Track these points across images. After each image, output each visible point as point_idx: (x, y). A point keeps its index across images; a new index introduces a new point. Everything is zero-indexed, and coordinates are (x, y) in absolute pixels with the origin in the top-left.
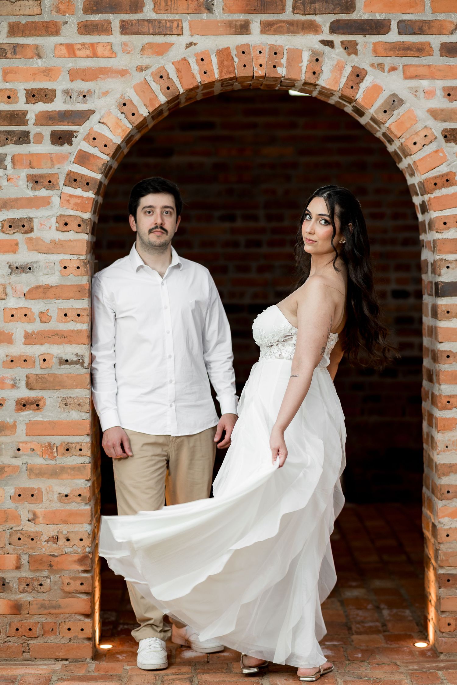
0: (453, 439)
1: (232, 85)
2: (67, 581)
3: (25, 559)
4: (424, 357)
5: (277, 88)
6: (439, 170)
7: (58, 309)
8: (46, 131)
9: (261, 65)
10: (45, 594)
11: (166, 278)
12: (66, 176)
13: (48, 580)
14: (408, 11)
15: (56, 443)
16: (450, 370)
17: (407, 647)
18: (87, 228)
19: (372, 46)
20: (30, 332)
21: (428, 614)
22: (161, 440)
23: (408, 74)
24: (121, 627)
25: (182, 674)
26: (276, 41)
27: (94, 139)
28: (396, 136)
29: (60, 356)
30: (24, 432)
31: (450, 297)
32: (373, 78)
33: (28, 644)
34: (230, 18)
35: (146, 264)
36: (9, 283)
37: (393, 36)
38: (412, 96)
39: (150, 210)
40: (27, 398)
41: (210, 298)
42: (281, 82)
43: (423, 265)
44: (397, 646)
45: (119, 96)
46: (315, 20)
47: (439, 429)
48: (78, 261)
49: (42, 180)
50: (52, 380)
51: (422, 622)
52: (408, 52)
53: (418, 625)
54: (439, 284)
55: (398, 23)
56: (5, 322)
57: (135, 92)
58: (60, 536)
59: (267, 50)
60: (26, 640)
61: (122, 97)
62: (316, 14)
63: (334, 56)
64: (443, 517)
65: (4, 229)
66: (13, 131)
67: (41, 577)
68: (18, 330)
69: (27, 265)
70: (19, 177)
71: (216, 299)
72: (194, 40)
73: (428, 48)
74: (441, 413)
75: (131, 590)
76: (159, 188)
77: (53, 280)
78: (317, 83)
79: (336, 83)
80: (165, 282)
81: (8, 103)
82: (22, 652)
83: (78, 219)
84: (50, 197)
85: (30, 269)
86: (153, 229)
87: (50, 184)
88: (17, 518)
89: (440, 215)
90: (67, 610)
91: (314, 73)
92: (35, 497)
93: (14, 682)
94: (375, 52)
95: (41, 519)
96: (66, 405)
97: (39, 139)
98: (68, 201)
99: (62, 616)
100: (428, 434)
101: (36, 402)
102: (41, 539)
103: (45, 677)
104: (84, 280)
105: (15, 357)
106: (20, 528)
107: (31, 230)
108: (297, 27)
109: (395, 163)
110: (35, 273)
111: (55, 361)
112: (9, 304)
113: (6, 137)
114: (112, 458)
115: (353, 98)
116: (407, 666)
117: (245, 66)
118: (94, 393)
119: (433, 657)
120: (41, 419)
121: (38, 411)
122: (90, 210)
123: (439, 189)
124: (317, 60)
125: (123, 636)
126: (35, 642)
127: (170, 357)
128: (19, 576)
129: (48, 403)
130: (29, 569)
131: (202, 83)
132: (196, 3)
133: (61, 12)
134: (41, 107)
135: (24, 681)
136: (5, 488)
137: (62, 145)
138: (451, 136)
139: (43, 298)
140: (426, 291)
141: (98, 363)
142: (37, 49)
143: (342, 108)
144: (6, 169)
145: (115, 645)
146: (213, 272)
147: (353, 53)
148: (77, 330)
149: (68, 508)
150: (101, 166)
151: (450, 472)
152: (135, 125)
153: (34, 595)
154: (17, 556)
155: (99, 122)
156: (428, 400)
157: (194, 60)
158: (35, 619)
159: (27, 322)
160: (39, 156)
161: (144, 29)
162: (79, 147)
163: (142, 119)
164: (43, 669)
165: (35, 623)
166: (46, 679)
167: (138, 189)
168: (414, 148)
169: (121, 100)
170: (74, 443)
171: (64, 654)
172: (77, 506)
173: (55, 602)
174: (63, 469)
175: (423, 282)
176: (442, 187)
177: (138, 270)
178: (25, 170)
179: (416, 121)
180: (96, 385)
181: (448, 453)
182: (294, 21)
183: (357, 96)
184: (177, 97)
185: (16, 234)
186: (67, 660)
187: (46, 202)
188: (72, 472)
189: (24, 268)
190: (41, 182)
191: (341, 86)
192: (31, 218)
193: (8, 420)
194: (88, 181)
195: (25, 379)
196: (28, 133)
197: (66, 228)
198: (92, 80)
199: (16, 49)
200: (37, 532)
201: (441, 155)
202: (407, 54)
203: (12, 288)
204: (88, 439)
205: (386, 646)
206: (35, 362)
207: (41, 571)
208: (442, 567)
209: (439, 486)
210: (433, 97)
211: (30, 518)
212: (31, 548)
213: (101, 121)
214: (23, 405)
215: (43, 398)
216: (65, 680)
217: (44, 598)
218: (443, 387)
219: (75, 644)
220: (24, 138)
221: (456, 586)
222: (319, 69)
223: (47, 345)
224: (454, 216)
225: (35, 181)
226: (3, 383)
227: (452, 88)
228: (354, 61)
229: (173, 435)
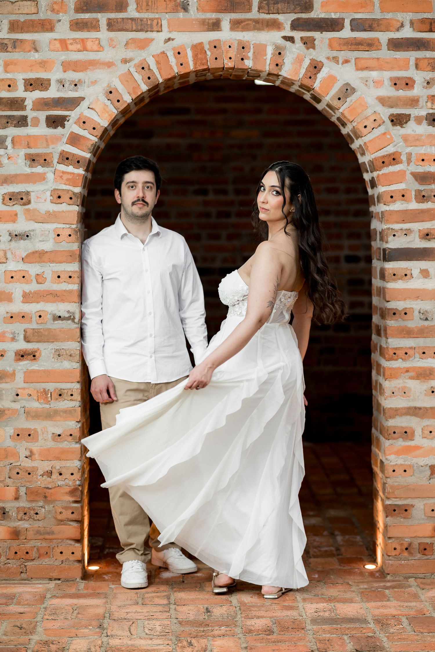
0: (398, 386)
1: (205, 75)
2: (60, 511)
3: (22, 491)
4: (373, 314)
5: (244, 78)
6: (387, 150)
7: (52, 271)
8: (42, 115)
9: (230, 58)
10: (40, 522)
11: (147, 244)
12: (60, 155)
13: (43, 510)
14: (359, 11)
15: (50, 389)
16: (396, 325)
17: (358, 569)
18: (77, 201)
19: (327, 41)
20: (28, 291)
21: (377, 539)
22: (142, 387)
23: (360, 66)
24: (107, 551)
25: (161, 592)
26: (244, 37)
27: (84, 122)
28: (348, 120)
29: (54, 313)
30: (22, 379)
31: (396, 262)
32: (328, 69)
33: (25, 566)
34: (203, 17)
35: (129, 232)
36: (10, 249)
37: (346, 33)
38: (363, 86)
39: (133, 185)
40: (25, 350)
41: (186, 263)
42: (248, 72)
43: (372, 233)
44: (349, 567)
45: (106, 85)
46: (278, 19)
47: (386, 377)
48: (70, 230)
49: (38, 159)
50: (47, 334)
51: (371, 546)
52: (360, 46)
53: (367, 549)
54: (387, 250)
55: (351, 21)
56: (5, 283)
57: (120, 81)
58: (54, 471)
59: (236, 45)
60: (24, 562)
61: (109, 86)
62: (279, 13)
63: (294, 50)
64: (390, 454)
65: (5, 202)
66: (13, 116)
67: (37, 506)
68: (17, 290)
69: (25, 233)
70: (18, 156)
71: (190, 263)
72: (172, 35)
73: (377, 43)
74: (388, 364)
75: (116, 519)
76: (141, 165)
77: (48, 246)
78: (280, 73)
79: (296, 73)
80: (146, 248)
81: (9, 91)
82: (20, 573)
83: (70, 192)
84: (45, 173)
85: (27, 236)
86: (135, 201)
87: (46, 162)
88: (16, 455)
89: (387, 189)
90: (60, 536)
91: (277, 65)
92: (31, 436)
93: (13, 599)
94: (331, 46)
95: (37, 456)
96: (59, 355)
97: (36, 122)
98: (61, 177)
99: (55, 541)
100: (376, 382)
101: (32, 353)
102: (37, 473)
103: (40, 594)
104: (75, 247)
105: (14, 313)
106: (18, 464)
107: (29, 202)
108: (262, 24)
109: (348, 144)
110: (32, 240)
111: (49, 317)
112: (9, 268)
113: (7, 121)
114: (99, 403)
115: (311, 87)
116: (358, 586)
117: (216, 59)
118: (84, 345)
119: (381, 578)
120: (37, 368)
121: (35, 361)
122: (80, 184)
123: (387, 167)
124: (280, 54)
125: (109, 559)
126: (31, 563)
127: (150, 314)
128: (18, 506)
129: (43, 354)
130: (27, 500)
131: (179, 74)
132: (174, 3)
133: (56, 11)
134: (38, 94)
135: (22, 598)
136: (5, 428)
137: (55, 128)
138: (397, 121)
139: (39, 262)
140: (375, 256)
141: (87, 319)
142: (34, 44)
143: (301, 96)
144: (6, 149)
145: (102, 566)
146: (188, 239)
147: (311, 48)
148: (69, 290)
149: (61, 446)
150: (90, 146)
151: (396, 415)
152: (120, 110)
153: (31, 523)
154: (16, 489)
155: (89, 108)
156: (376, 352)
157: (172, 54)
158: (32, 543)
159: (25, 283)
160: (36, 137)
161: (129, 26)
162: (71, 130)
163: (126, 105)
164: (38, 588)
165: (32, 547)
166: (41, 597)
167: (123, 167)
168: (365, 131)
169: (108, 88)
170: (66, 389)
171: (57, 574)
172: (69, 444)
173: (49, 528)
174: (56, 412)
175: (372, 248)
176: (389, 165)
177: (122, 237)
178: (23, 149)
179: (366, 106)
180: (85, 338)
181: (394, 398)
182: (259, 19)
183: (315, 86)
184: (157, 86)
185: (15, 206)
186: (59, 579)
187: (42, 178)
188: (64, 415)
189: (23, 235)
190: (37, 161)
191: (301, 76)
192: (29, 192)
193: (8, 369)
194: (79, 160)
195: (23, 333)
196: (26, 117)
197: (59, 201)
198: (82, 71)
199: (15, 43)
200: (33, 467)
201: (388, 136)
202: (359, 48)
203: (12, 253)
204: (78, 386)
205: (339, 567)
206: (32, 318)
207: (37, 501)
208: (389, 498)
209: (386, 428)
210: (381, 86)
211: (27, 455)
212: (28, 482)
213: (90, 107)
214: (22, 355)
215: (39, 349)
216: (58, 597)
217: (40, 525)
218: (390, 340)
219: (67, 566)
220: (22, 122)
221: (402, 515)
222: (281, 61)
223: (42, 303)
224: (399, 191)
225: (33, 159)
226: (4, 337)
227: (398, 78)
228: (312, 54)
229: (153, 382)
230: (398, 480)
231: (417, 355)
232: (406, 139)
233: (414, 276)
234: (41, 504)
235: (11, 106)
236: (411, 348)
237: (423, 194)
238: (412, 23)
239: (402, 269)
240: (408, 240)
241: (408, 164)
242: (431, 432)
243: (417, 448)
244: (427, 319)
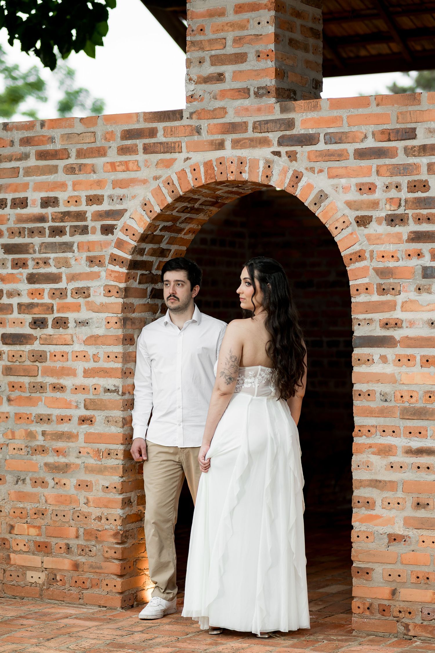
0: (363, 460)
2: (106, 550)
3: (81, 531)
6: (353, 248)
7: (104, 352)
9: (232, 172)
10: (93, 558)
11: (184, 330)
12: (110, 257)
13: (95, 548)
14: (331, 126)
15: (102, 449)
16: (360, 405)
18: (122, 294)
19: (307, 154)
20: (87, 368)
22: (172, 450)
23: (331, 174)
26: (242, 154)
29: (105, 386)
30: (83, 440)
31: (360, 348)
32: (307, 178)
33: (83, 593)
34: (212, 138)
36: (75, 334)
38: (334, 191)
39: (168, 283)
40: (85, 416)
45: (142, 198)
46: (268, 137)
48: (116, 318)
49: (95, 260)
50: (100, 403)
52: (332, 157)
55: (324, 135)
56: (72, 361)
57: (152, 195)
58: (103, 516)
59: (236, 161)
60: (82, 590)
61: (144, 199)
62: (269, 132)
63: (281, 163)
64: (355, 521)
65: (73, 295)
66: (79, 226)
67: (91, 545)
68: (80, 367)
69: (86, 320)
70: (82, 258)
72: (189, 155)
73: (346, 153)
74: (355, 440)
77: (101, 331)
78: (271, 184)
79: (282, 183)
80: (182, 333)
81: (76, 206)
82: (78, 599)
83: (117, 288)
84: (100, 272)
85: (87, 323)
86: (169, 297)
87: (100, 262)
88: (77, 501)
89: (354, 283)
90: (106, 571)
91: (267, 176)
92: (88, 487)
94: (309, 158)
95: (91, 503)
96: (108, 421)
97: (94, 230)
98: (110, 275)
99: (103, 574)
101: (90, 419)
102: (91, 517)
104: (121, 332)
105: (78, 386)
106: (79, 509)
107: (89, 296)
108: (256, 142)
110: (90, 327)
111: (102, 389)
112: (75, 348)
113: (76, 230)
115: (294, 195)
117: (221, 173)
120: (93, 431)
121: (92, 425)
122: (123, 281)
123: (353, 263)
124: (269, 167)
126: (86, 592)
127: (179, 389)
128: (78, 543)
129: (97, 420)
130: (84, 539)
131: (194, 187)
132: (190, 128)
133: (108, 139)
134: (95, 208)
136: (71, 479)
137: (107, 235)
138: (359, 222)
139: (95, 345)
142: (93, 167)
144: (74, 252)
147: (294, 160)
148: (115, 368)
149: (108, 496)
150: (130, 249)
151: (360, 486)
152: (152, 219)
153: (87, 558)
154: (77, 529)
157: (189, 171)
159: (85, 361)
160: (93, 242)
161: (158, 149)
162: (118, 236)
163: (157, 214)
165: (87, 578)
168: (336, 232)
169: (142, 201)
170: (113, 450)
171: (104, 602)
172: (114, 495)
173: (99, 564)
174: (106, 468)
176: (356, 262)
177: (165, 324)
178: (85, 253)
179: (336, 210)
181: (359, 471)
182: (254, 138)
183: (297, 193)
184: (179, 198)
185: (80, 298)
186: (106, 607)
187: (97, 276)
188: (111, 471)
189: (84, 322)
190: (94, 262)
191: (286, 185)
192: (89, 287)
193: (74, 431)
194: (123, 261)
195: (84, 402)
196: (87, 226)
197: (109, 294)
198: (126, 188)
200: (89, 512)
201: (355, 236)
202: (331, 159)
203: (77, 337)
204: (122, 447)
206: (90, 390)
207: (91, 540)
208: (354, 561)
210: (348, 191)
211: (85, 502)
212: (85, 524)
213: (131, 217)
214: (83, 420)
215: (94, 416)
217: (93, 561)
218: (356, 419)
219: (111, 596)
220: (84, 230)
221: (364, 577)
222: (270, 173)
223: (96, 378)
224: (364, 284)
225: (91, 261)
226: (71, 404)
227: (363, 184)
228: (295, 166)
229: (179, 447)
230: (361, 545)
231: (378, 433)
232: (368, 238)
233: (375, 361)
234: (93, 543)
235: (77, 218)
236: (373, 426)
237: (383, 287)
238: (373, 134)
239: (365, 354)
240: (370, 329)
241: (371, 261)
242: (389, 503)
243: (377, 517)
244: (386, 401)
